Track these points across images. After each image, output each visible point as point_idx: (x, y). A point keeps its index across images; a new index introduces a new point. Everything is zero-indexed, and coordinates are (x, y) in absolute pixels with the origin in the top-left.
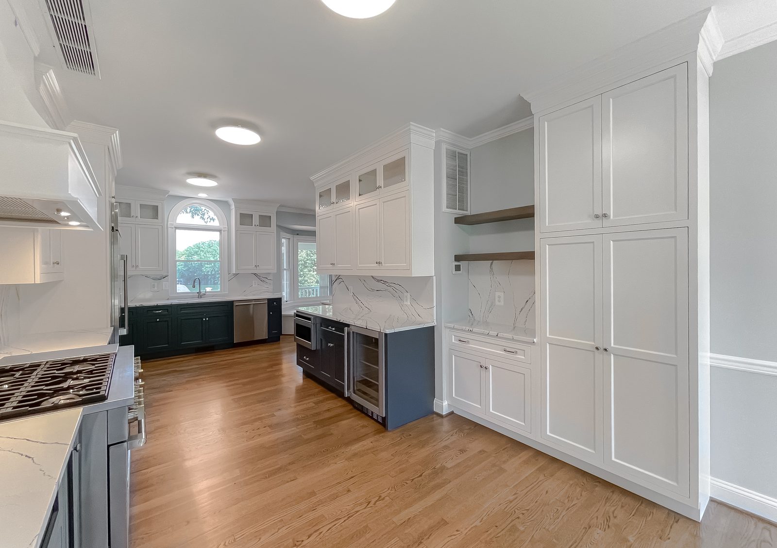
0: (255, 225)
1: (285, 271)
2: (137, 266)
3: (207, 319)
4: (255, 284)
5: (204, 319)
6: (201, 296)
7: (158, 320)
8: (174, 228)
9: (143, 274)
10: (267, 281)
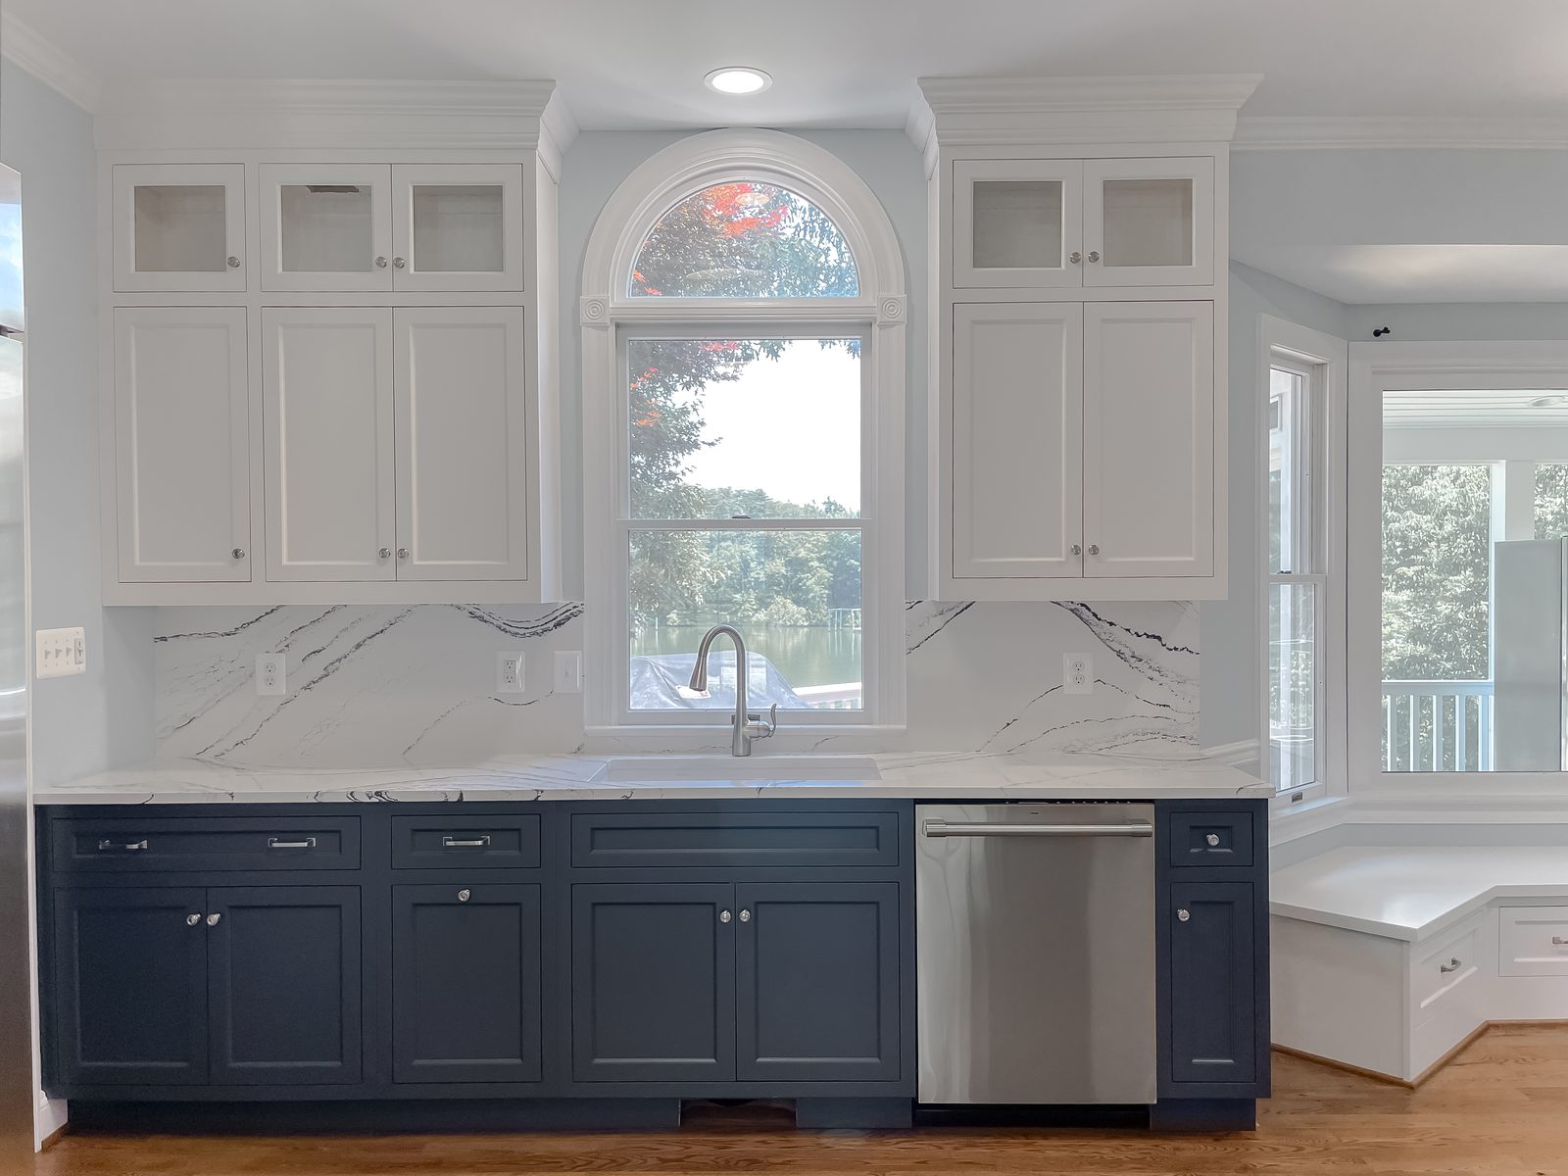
0: (1075, 258)
1: (1286, 591)
2: (402, 554)
3: (745, 915)
4: (1079, 680)
5: (725, 916)
6: (748, 742)
7: (464, 895)
8: (613, 328)
9: (462, 602)
10: (1163, 658)
